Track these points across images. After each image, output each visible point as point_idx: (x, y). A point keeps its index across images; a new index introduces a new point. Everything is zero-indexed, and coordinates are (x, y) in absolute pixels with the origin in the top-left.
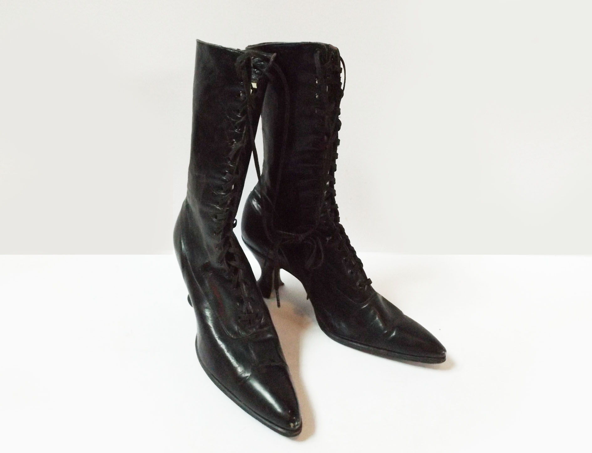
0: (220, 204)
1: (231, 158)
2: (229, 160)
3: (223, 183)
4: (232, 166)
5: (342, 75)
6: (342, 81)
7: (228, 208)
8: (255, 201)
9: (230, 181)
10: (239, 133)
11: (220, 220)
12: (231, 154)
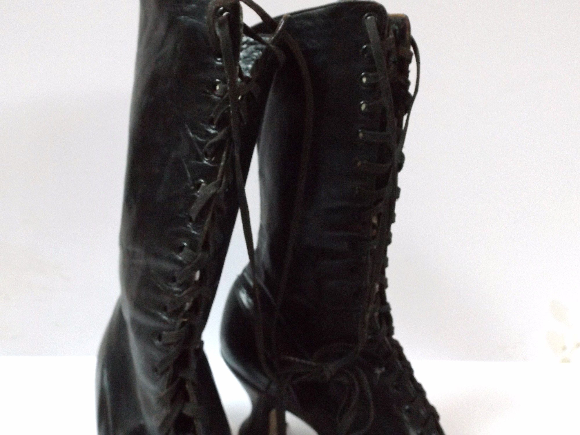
0: (169, 310)
1: (194, 217)
2: (191, 220)
3: (177, 268)
4: (196, 233)
5: (412, 67)
6: (412, 77)
7: (186, 320)
8: (243, 292)
9: (190, 263)
10: (211, 165)
11: (168, 345)
12: (195, 208)
